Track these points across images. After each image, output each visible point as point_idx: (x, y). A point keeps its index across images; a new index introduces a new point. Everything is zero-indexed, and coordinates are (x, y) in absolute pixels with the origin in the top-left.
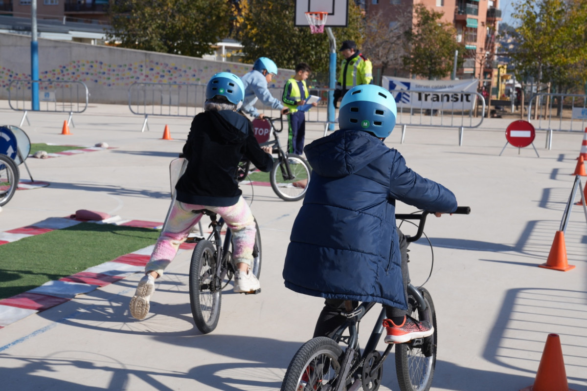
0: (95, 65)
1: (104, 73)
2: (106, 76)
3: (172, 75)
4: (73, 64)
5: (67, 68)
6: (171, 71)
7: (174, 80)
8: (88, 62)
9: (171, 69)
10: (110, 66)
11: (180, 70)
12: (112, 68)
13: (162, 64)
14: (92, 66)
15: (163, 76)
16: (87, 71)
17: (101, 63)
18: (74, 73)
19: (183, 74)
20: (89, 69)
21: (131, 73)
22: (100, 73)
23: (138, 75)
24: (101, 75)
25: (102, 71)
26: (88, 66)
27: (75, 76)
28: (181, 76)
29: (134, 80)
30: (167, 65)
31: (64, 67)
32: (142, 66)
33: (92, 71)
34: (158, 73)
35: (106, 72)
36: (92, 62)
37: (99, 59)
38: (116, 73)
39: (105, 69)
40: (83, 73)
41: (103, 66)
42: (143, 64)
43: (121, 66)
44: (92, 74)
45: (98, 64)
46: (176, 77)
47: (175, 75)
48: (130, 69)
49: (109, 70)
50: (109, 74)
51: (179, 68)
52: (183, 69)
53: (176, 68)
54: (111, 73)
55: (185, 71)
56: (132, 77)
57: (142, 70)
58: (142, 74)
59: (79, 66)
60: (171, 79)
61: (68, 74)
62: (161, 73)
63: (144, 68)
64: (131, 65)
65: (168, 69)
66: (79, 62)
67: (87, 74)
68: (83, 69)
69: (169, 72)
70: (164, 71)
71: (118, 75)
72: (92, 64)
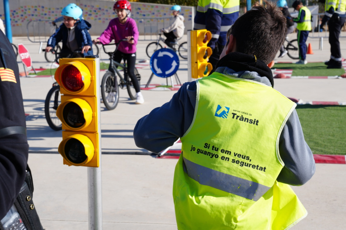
0: (38, 9)
1: (46, 14)
2: (47, 16)
3: (97, 14)
4: (21, 9)
5: (17, 11)
6: (97, 11)
7: (99, 17)
8: (32, 7)
9: (97, 9)
10: (50, 9)
11: (103, 10)
12: (52, 10)
13: (89, 6)
14: (36, 10)
15: (90, 15)
16: (33, 13)
17: (43, 7)
18: (22, 15)
19: (105, 12)
20: (34, 12)
22: (42, 14)
24: (43, 16)
25: (44, 13)
26: (33, 9)
27: (23, 17)
28: (104, 14)
30: (93, 7)
31: (15, 11)
33: (36, 13)
34: (87, 13)
35: (47, 13)
36: (36, 7)
37: (41, 5)
38: (54, 14)
39: (46, 11)
40: (29, 15)
41: (44, 9)
43: (58, 9)
44: (36, 15)
45: (41, 8)
46: (100, 15)
47: (99, 13)
49: (49, 12)
50: (49, 15)
51: (102, 8)
52: (105, 9)
53: (100, 9)
54: (51, 14)
55: (107, 11)
59: (26, 10)
60: (96, 16)
61: (18, 16)
62: (89, 13)
65: (94, 9)
66: (25, 7)
67: (33, 15)
68: (30, 12)
69: (95, 11)
70: (91, 11)
71: (56, 15)
72: (36, 8)
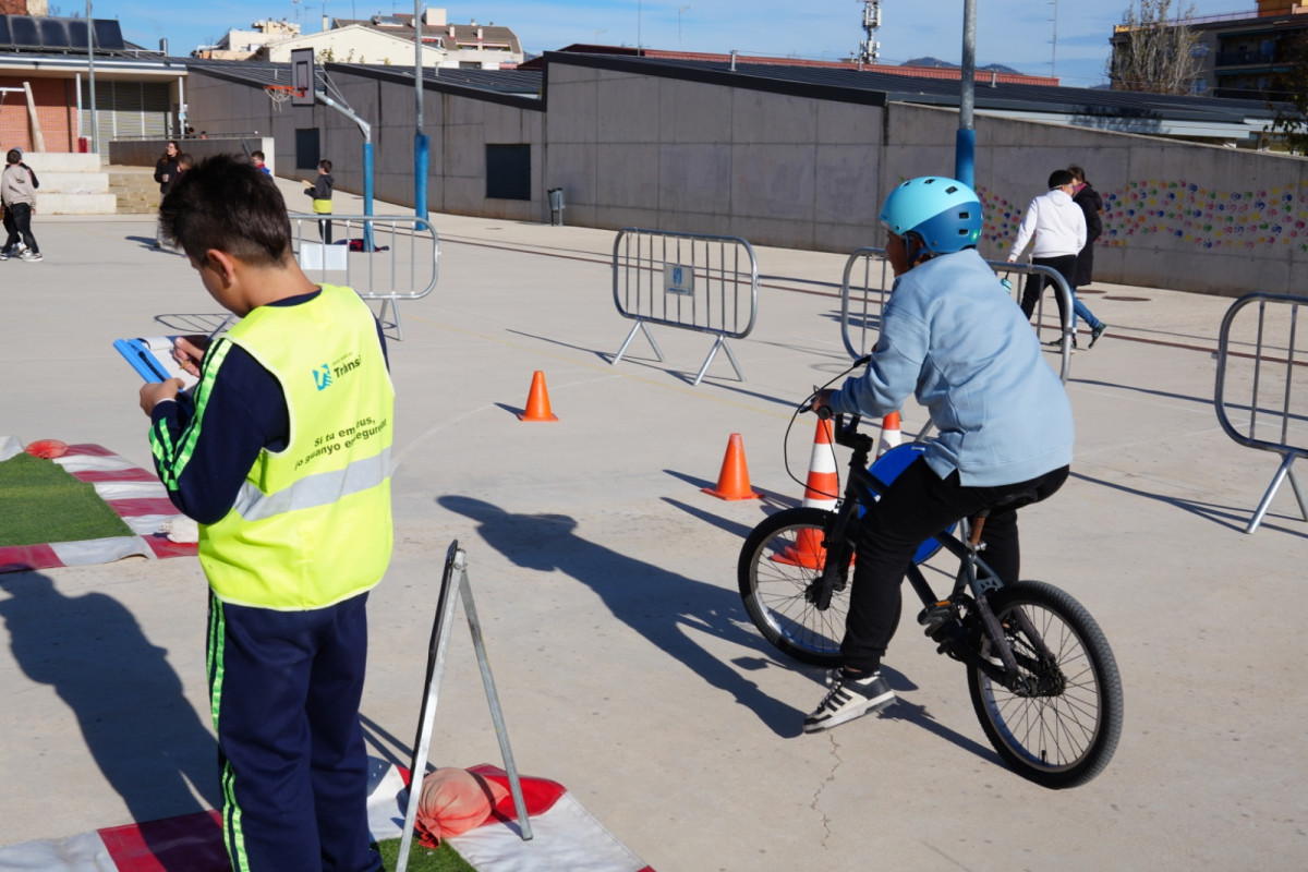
0: (1179, 192)
1: (1199, 214)
2: (1202, 221)
4: (1133, 190)
5: (1119, 198)
8: (1164, 185)
10: (1213, 196)
12: (1216, 202)
14: (1172, 196)
16: (1161, 208)
17: (1194, 188)
18: (1132, 212)
20: (1166, 203)
21: (1262, 216)
22: (1189, 212)
23: (1278, 220)
24: (1191, 218)
25: (1194, 208)
26: (1163, 194)
27: (1135, 218)
29: (1268, 233)
31: (1113, 197)
32: (1289, 198)
33: (1171, 208)
35: (1204, 210)
36: (1174, 185)
37: (1191, 179)
38: (1226, 213)
39: (1201, 203)
40: (1152, 213)
41: (1196, 195)
42: (1294, 192)
43: (1239, 197)
44: (1172, 216)
45: (1187, 191)
48: (1261, 205)
49: (1211, 207)
50: (1210, 216)
54: (1216, 213)
56: (1266, 227)
57: (1289, 208)
58: (1289, 219)
59: (1144, 195)
61: (1120, 214)
63: (1295, 202)
64: (1264, 194)
66: (1144, 184)
67: (1161, 214)
68: (1152, 203)
71: (1231, 219)
72: (1171, 190)
